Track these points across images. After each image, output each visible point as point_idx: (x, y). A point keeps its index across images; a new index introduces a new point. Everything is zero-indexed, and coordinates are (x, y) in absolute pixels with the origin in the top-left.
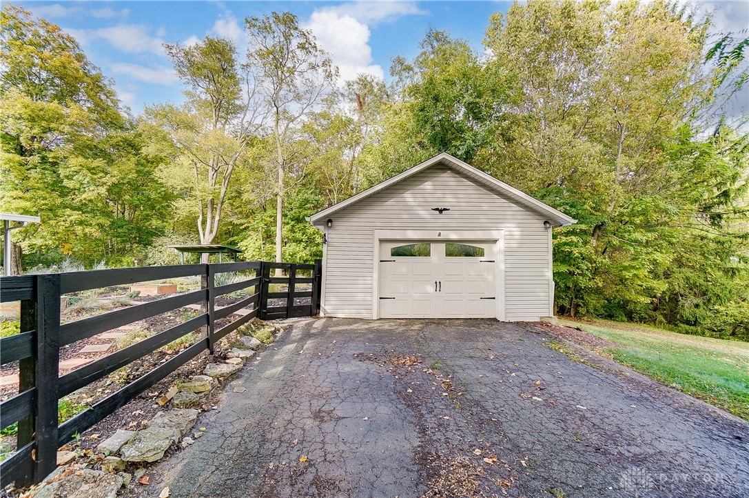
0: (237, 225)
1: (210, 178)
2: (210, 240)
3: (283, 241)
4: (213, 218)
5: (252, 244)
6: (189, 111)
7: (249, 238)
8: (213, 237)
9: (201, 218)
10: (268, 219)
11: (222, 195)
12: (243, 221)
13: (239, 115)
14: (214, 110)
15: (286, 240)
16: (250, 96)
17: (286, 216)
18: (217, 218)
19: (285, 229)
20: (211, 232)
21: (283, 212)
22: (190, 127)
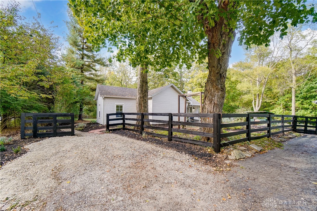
0: (268, 102)
1: (257, 85)
2: (258, 110)
3: (296, 109)
4: (259, 101)
5: (278, 111)
6: (247, 61)
7: (276, 108)
8: (259, 108)
9: (254, 101)
10: (286, 99)
11: (263, 91)
12: (271, 101)
13: (269, 56)
14: (258, 58)
15: (298, 108)
16: (275, 46)
17: (298, 97)
18: (261, 101)
19: (297, 103)
20: (258, 106)
21: (295, 95)
22: (249, 68)
